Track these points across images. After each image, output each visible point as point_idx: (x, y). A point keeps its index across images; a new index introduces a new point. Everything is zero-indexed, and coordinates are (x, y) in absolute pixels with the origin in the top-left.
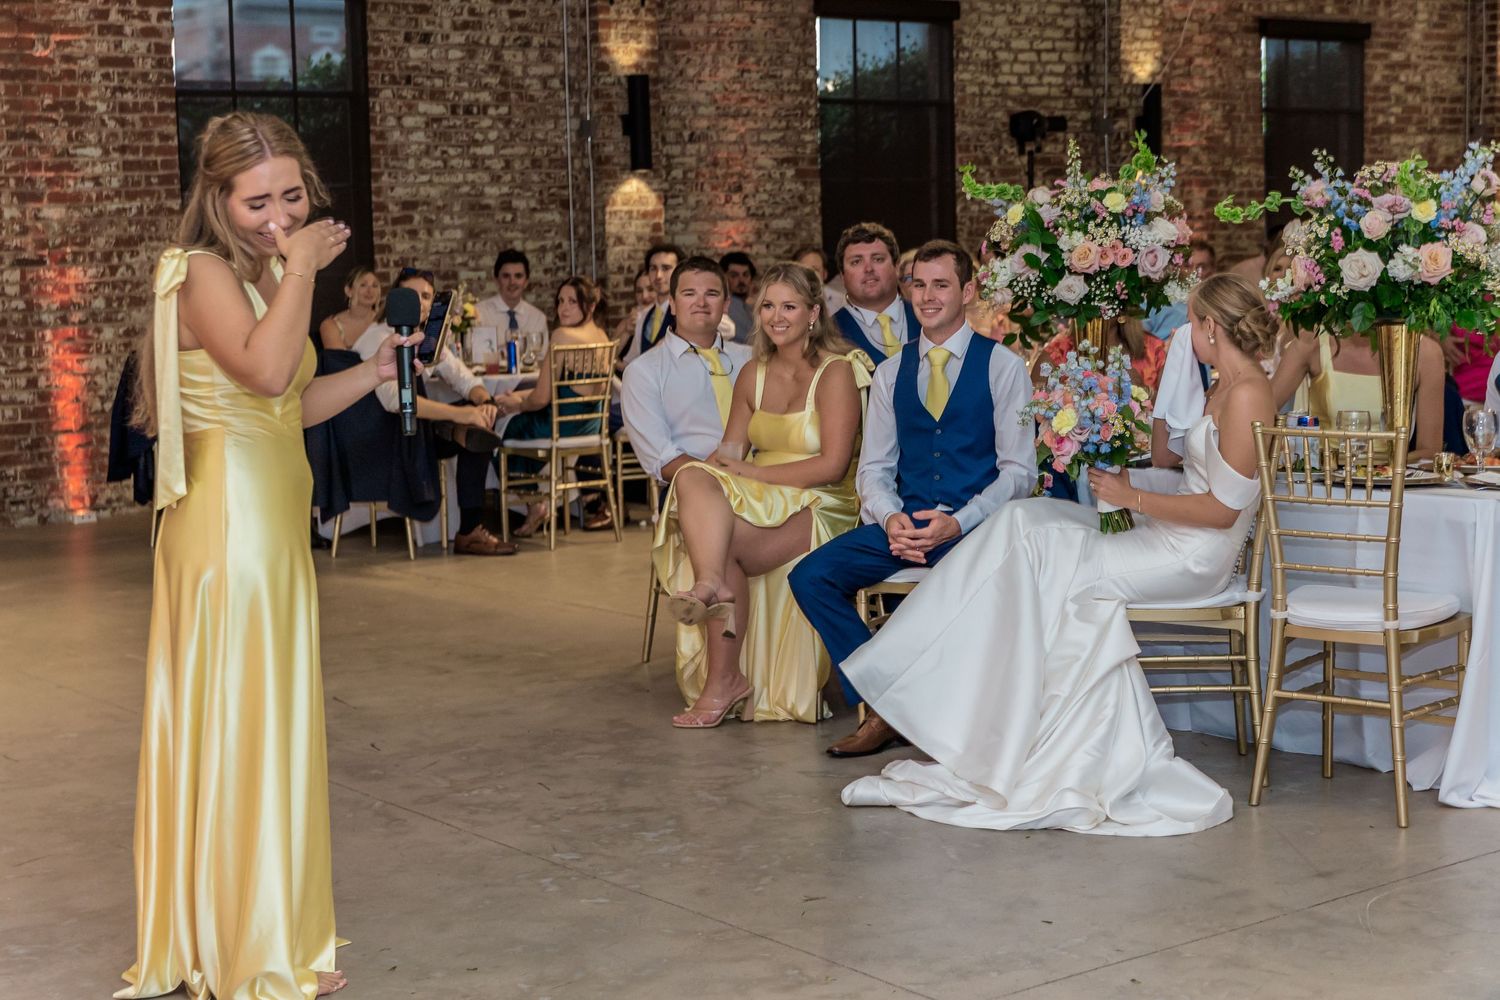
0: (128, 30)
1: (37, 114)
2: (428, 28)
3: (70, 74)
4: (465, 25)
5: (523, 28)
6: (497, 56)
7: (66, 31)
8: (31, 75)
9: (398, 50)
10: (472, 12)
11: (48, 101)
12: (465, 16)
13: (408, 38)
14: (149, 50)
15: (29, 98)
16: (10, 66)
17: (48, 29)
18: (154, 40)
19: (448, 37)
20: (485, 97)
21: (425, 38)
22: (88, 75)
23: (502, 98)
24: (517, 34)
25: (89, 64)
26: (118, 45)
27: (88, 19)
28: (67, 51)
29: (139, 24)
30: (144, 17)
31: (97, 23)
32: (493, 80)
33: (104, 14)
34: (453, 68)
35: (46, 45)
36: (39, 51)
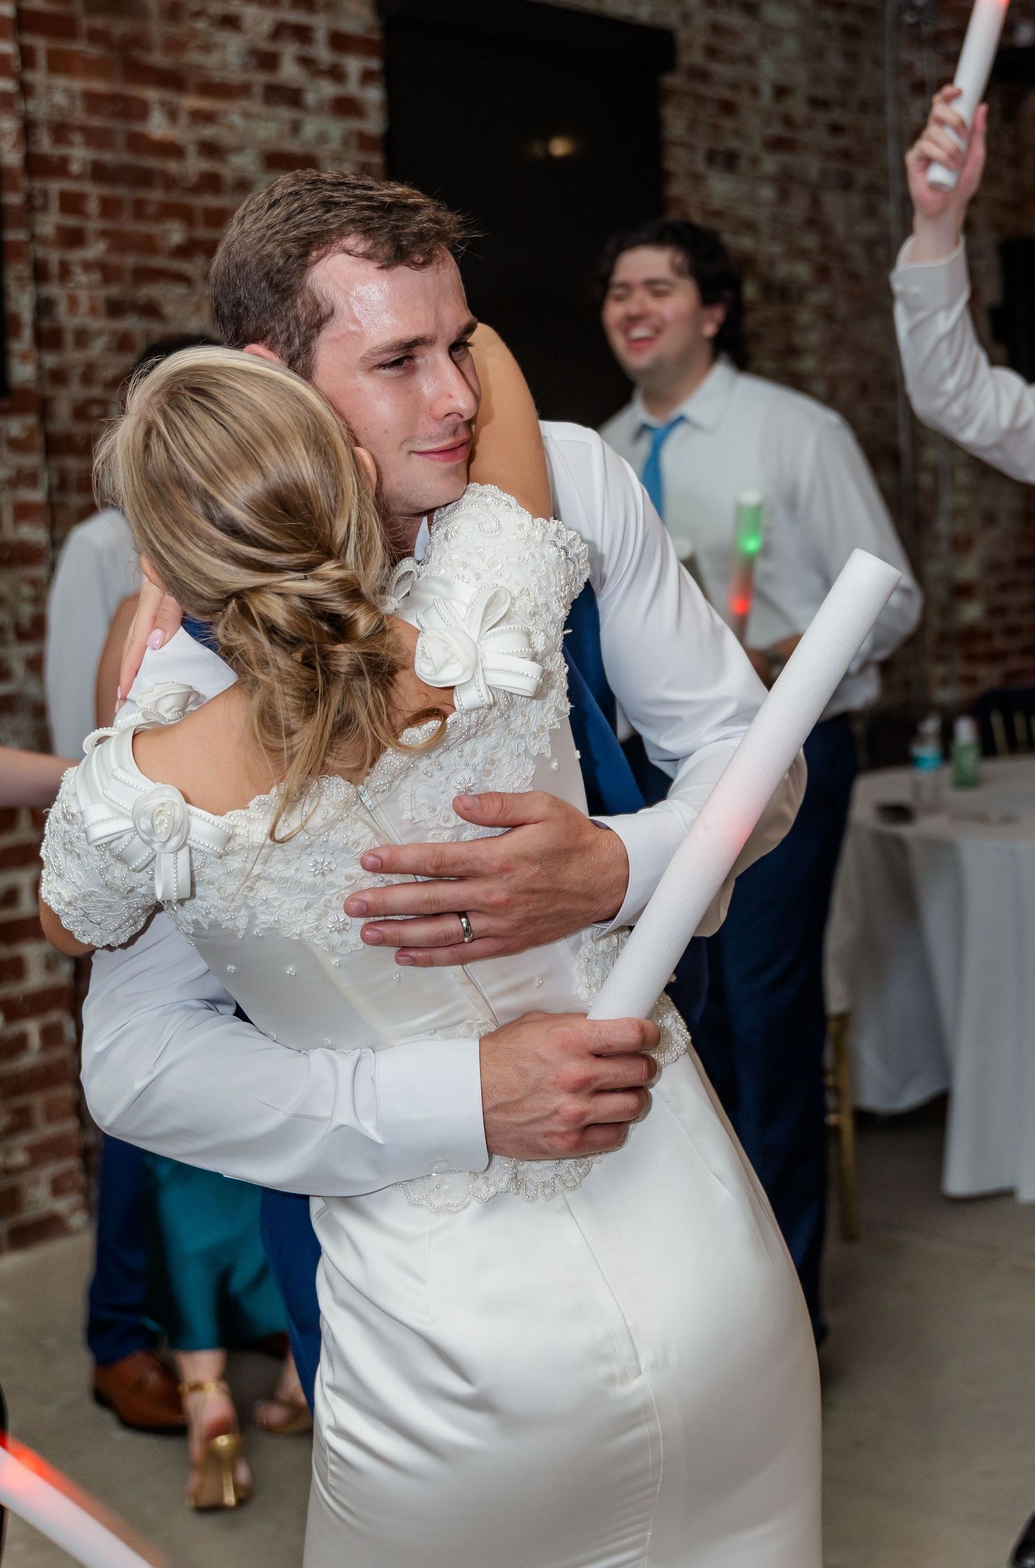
0: (311, 98)
1: (159, 262)
2: (733, 144)
3: (211, 183)
4: (777, 145)
5: (846, 155)
6: (816, 203)
7: (211, 89)
8: (145, 178)
9: (697, 178)
10: (788, 121)
11: (176, 234)
12: (777, 130)
13: (711, 158)
14: (345, 142)
15: (144, 228)
16: (107, 157)
17: (173, 80)
18: (354, 124)
19: (755, 161)
20: (802, 271)
21: (729, 161)
22: (243, 186)
23: (823, 273)
24: (835, 165)
25: (244, 162)
26: (296, 128)
27: (245, 68)
28: (208, 132)
29: (328, 89)
30: (336, 74)
31: (260, 78)
32: (810, 241)
33: (268, 61)
34: (763, 216)
35: (172, 114)
36: (157, 126)
